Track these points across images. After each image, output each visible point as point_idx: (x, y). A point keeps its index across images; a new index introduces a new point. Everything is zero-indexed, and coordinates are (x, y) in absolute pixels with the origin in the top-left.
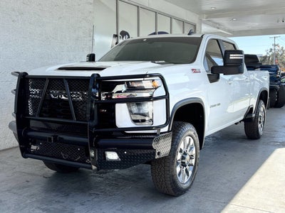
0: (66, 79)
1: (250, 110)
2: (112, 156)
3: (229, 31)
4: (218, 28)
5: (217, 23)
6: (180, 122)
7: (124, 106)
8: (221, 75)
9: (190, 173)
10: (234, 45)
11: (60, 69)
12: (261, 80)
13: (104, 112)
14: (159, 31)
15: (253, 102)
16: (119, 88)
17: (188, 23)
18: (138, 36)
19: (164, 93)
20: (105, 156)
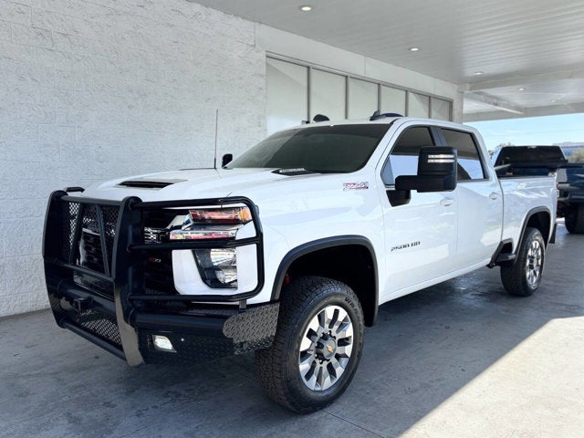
0: (98, 205)
2: (163, 343)
3: (518, 108)
4: (496, 105)
7: (188, 253)
10: (472, 135)
11: (124, 184)
13: (157, 263)
15: (513, 233)
17: (437, 98)
19: (253, 234)
20: (152, 341)
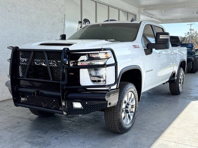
0: (46, 52)
1: (174, 74)
2: (77, 105)
3: (159, 19)
4: (152, 18)
5: (150, 14)
6: (125, 82)
7: (86, 70)
8: (154, 50)
9: (132, 117)
10: (162, 29)
11: (41, 44)
12: (181, 53)
13: (72, 75)
14: (110, 19)
15: (175, 69)
16: (82, 58)
17: (131, 14)
18: (96, 22)
19: (114, 62)
20: (72, 105)
